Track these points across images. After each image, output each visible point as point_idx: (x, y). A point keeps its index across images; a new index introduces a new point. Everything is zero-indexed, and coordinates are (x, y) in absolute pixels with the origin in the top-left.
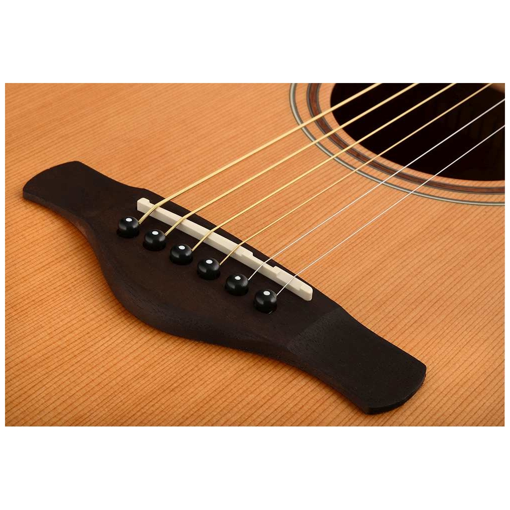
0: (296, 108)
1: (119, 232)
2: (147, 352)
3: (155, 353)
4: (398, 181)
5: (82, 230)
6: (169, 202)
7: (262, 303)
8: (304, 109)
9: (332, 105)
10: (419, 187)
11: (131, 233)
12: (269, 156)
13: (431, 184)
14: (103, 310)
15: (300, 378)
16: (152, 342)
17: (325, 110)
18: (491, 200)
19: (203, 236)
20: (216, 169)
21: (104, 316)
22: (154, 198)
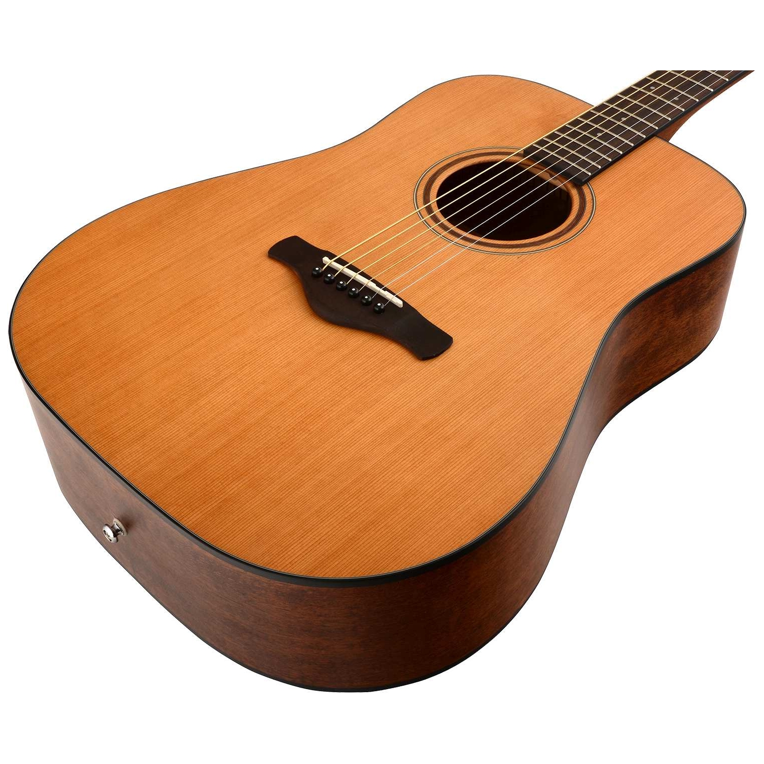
0: (416, 199)
1: (313, 275)
2: (323, 333)
3: (327, 333)
4: (462, 242)
5: (296, 273)
6: (339, 259)
7: (377, 309)
8: (421, 200)
9: (437, 197)
10: (472, 245)
11: (320, 275)
12: (396, 229)
13: (479, 243)
14: (304, 313)
15: (392, 344)
16: (325, 328)
17: (433, 200)
18: (511, 252)
19: (352, 276)
20: (368, 238)
21: (303, 316)
22: (331, 256)
